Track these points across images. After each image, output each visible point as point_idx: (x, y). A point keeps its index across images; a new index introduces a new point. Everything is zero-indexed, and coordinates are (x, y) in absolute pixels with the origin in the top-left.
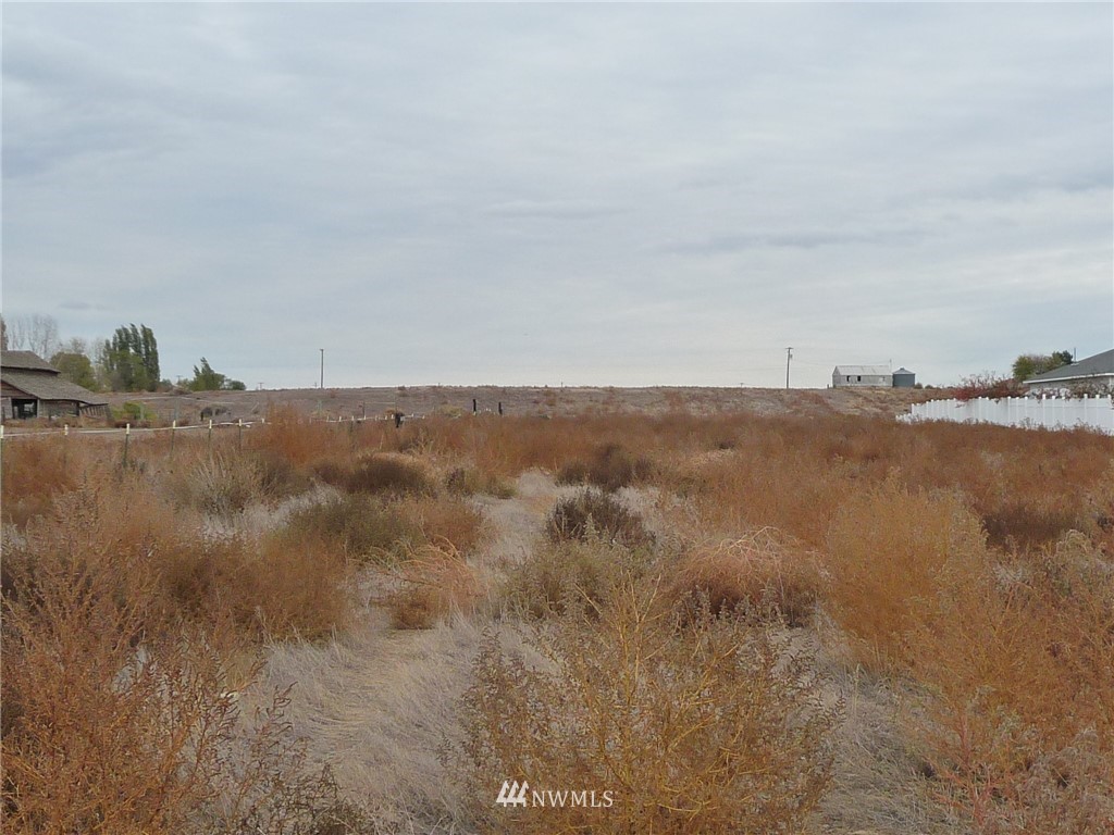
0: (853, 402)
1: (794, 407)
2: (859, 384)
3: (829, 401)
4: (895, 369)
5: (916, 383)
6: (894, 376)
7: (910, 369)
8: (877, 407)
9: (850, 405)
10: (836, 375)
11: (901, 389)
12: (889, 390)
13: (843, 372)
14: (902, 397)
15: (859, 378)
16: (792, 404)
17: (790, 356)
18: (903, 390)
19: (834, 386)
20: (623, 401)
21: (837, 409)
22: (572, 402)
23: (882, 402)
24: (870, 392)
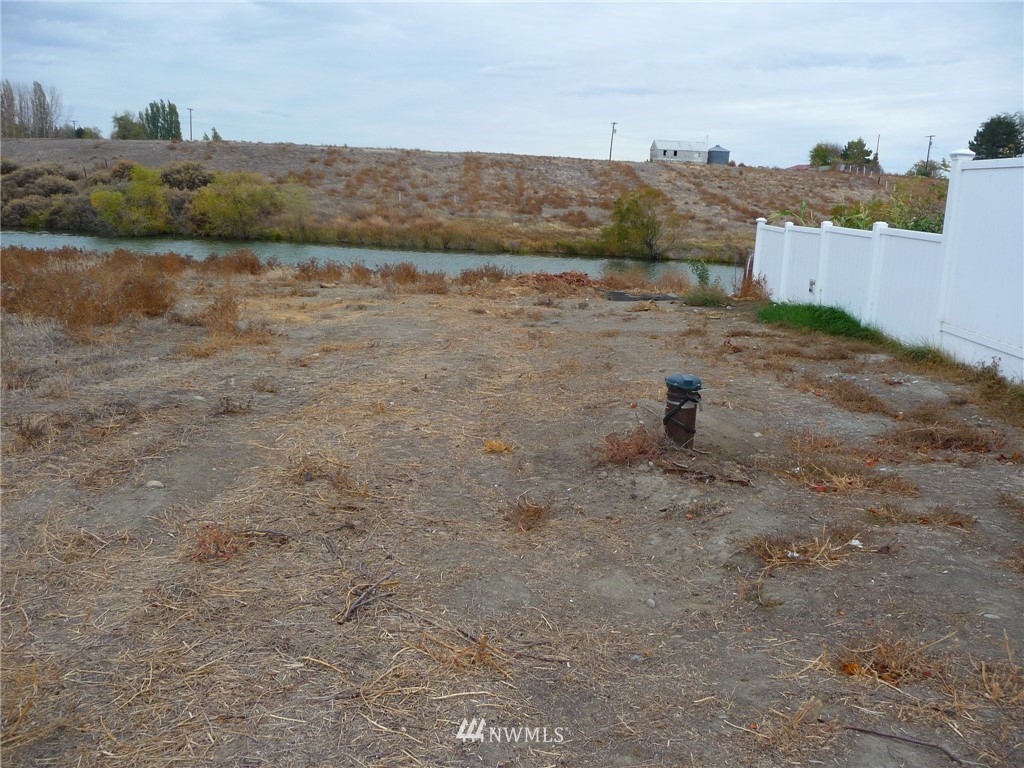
0: (665, 176)
1: (601, 178)
2: (674, 159)
3: (641, 174)
4: (711, 146)
5: (730, 160)
6: (710, 153)
7: (725, 147)
8: (690, 182)
9: (661, 179)
10: (653, 149)
11: (715, 166)
12: (704, 166)
13: (661, 146)
14: (716, 173)
15: (675, 153)
16: (601, 175)
17: (614, 131)
18: (718, 167)
19: (651, 160)
20: (414, 164)
21: (646, 183)
22: (354, 162)
23: (696, 177)
24: (684, 167)
